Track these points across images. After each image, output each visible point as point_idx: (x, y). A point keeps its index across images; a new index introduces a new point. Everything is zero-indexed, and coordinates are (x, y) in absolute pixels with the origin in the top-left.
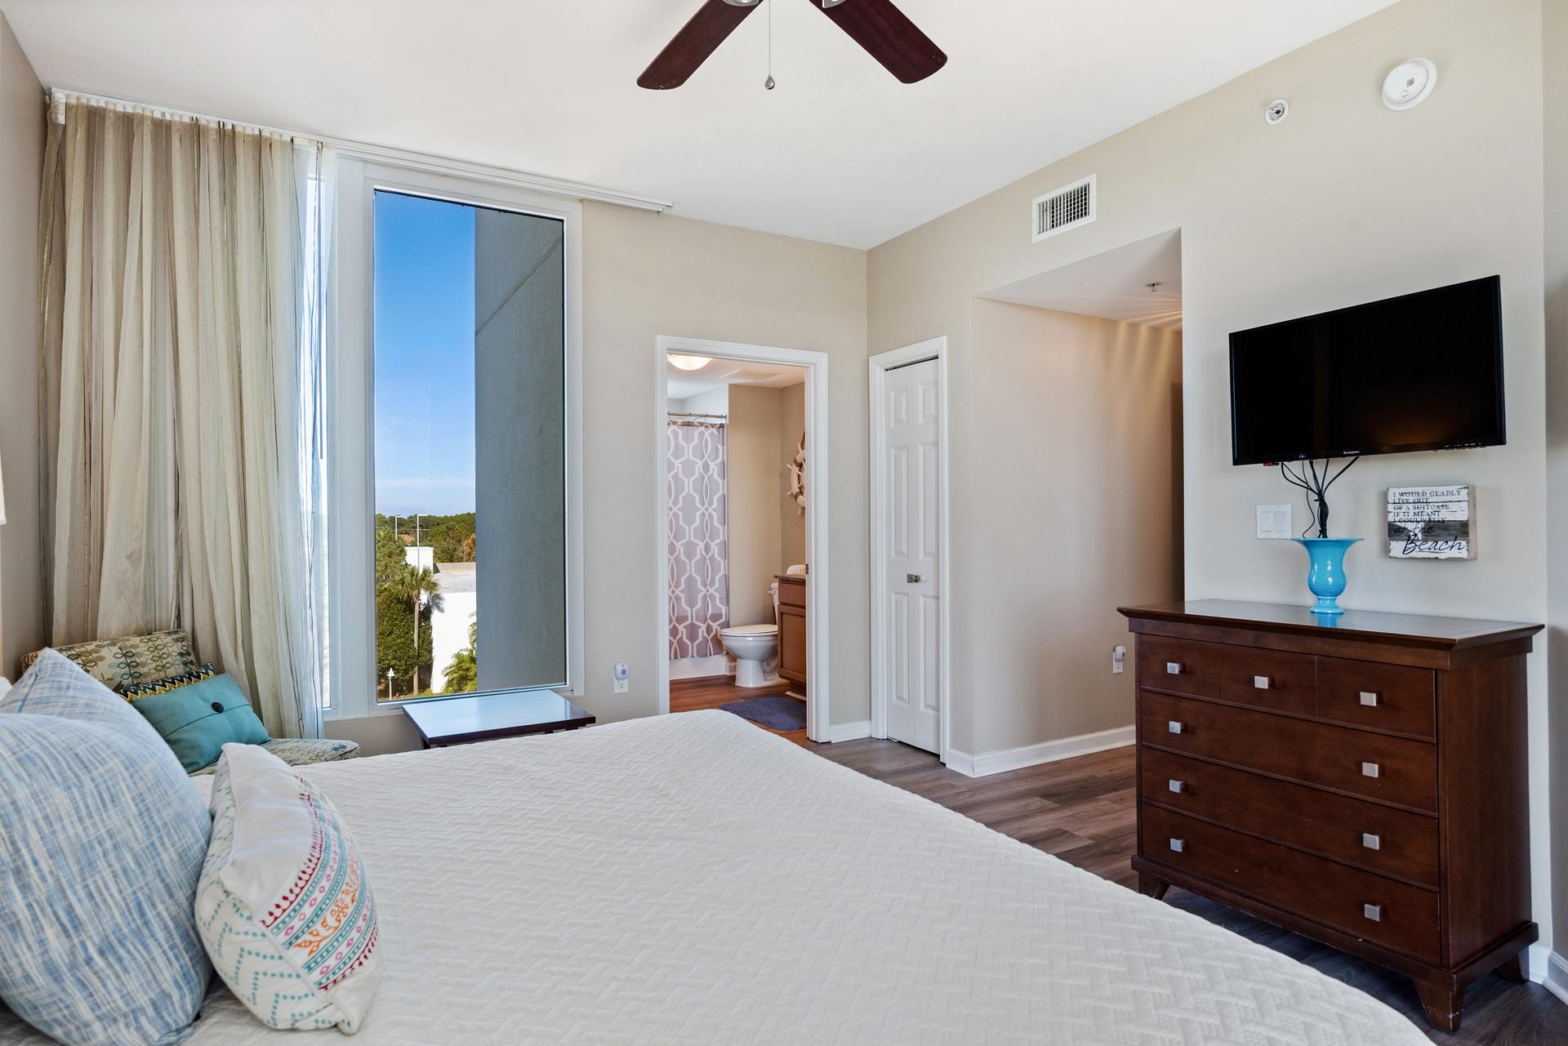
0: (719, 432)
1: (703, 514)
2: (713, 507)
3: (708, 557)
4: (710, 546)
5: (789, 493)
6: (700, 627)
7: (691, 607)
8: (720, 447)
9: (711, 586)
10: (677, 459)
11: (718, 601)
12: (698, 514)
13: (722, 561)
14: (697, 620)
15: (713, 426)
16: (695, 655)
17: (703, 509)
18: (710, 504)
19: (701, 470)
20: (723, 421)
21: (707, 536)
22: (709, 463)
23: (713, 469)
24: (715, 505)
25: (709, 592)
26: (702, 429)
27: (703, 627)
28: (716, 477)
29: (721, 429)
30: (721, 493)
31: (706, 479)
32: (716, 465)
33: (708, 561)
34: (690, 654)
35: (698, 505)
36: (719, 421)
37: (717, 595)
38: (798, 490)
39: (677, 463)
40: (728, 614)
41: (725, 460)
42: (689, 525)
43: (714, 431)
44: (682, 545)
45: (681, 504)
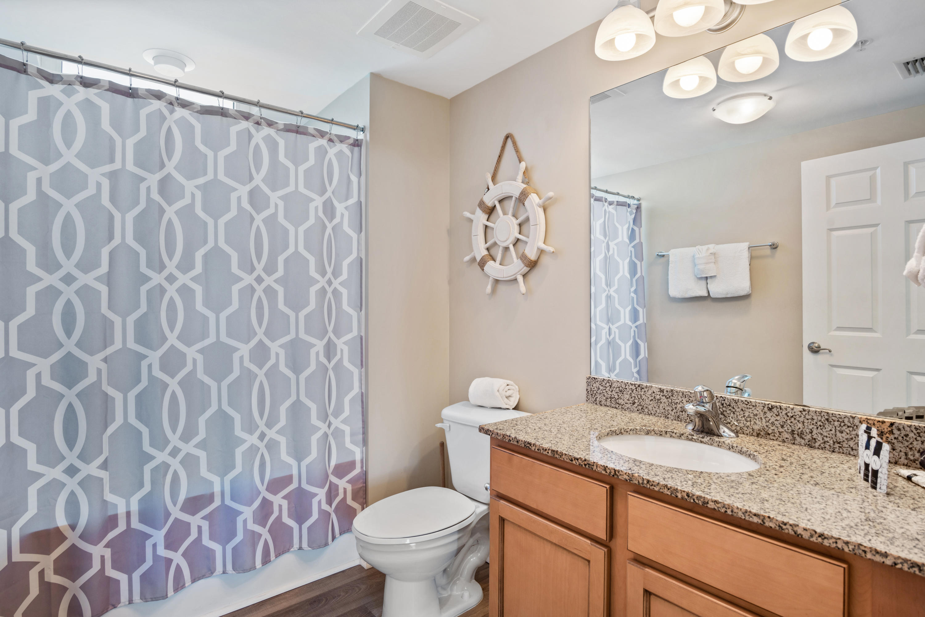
0: (352, 153)
1: (323, 291)
2: (341, 279)
3: (330, 366)
4: (335, 345)
5: (467, 258)
6: (315, 495)
7: (299, 461)
8: (354, 179)
9: (336, 414)
10: (274, 190)
11: (348, 439)
12: (313, 290)
13: (356, 372)
14: (308, 483)
15: (342, 139)
16: (305, 545)
17: (322, 282)
18: (336, 273)
19: (321, 214)
20: (361, 136)
21: (330, 329)
22: (336, 203)
23: (342, 215)
24: (344, 276)
25: (332, 427)
26: (323, 142)
27: (321, 493)
28: (346, 227)
29: (356, 149)
30: (354, 255)
31: (329, 231)
32: (346, 208)
33: (331, 373)
34: (296, 545)
35: (313, 272)
36: (353, 134)
37: (347, 429)
38: (486, 253)
39: (275, 197)
40: (365, 462)
41: (363, 200)
42: (297, 309)
43: (344, 148)
44: (281, 346)
45: (280, 272)
